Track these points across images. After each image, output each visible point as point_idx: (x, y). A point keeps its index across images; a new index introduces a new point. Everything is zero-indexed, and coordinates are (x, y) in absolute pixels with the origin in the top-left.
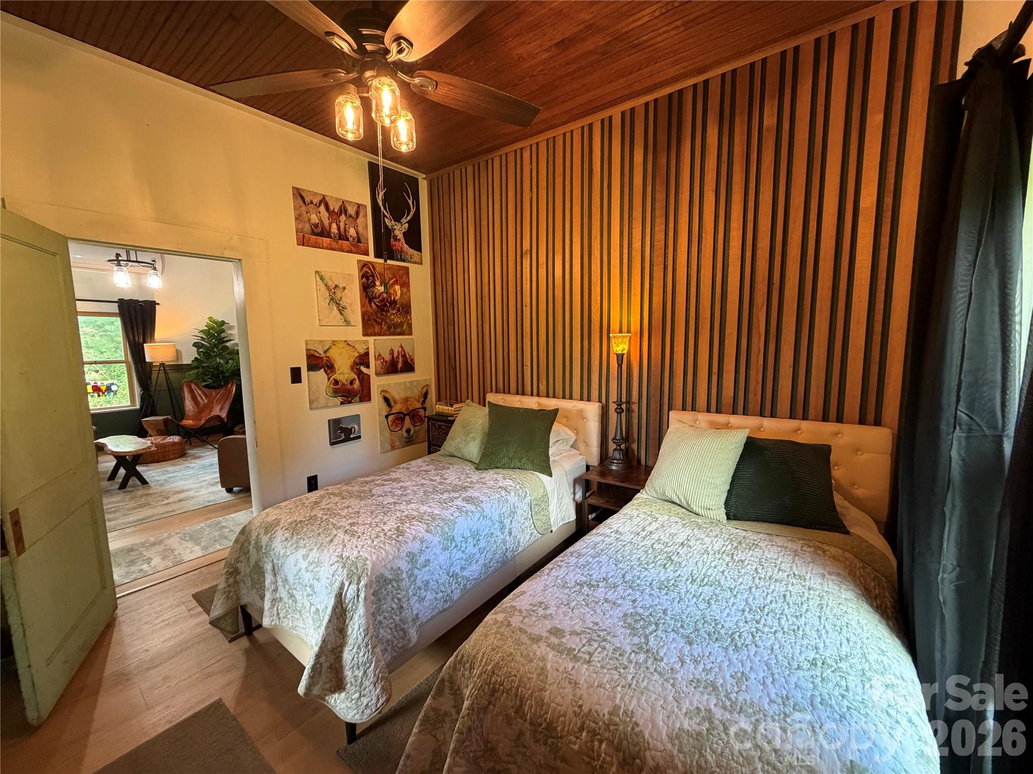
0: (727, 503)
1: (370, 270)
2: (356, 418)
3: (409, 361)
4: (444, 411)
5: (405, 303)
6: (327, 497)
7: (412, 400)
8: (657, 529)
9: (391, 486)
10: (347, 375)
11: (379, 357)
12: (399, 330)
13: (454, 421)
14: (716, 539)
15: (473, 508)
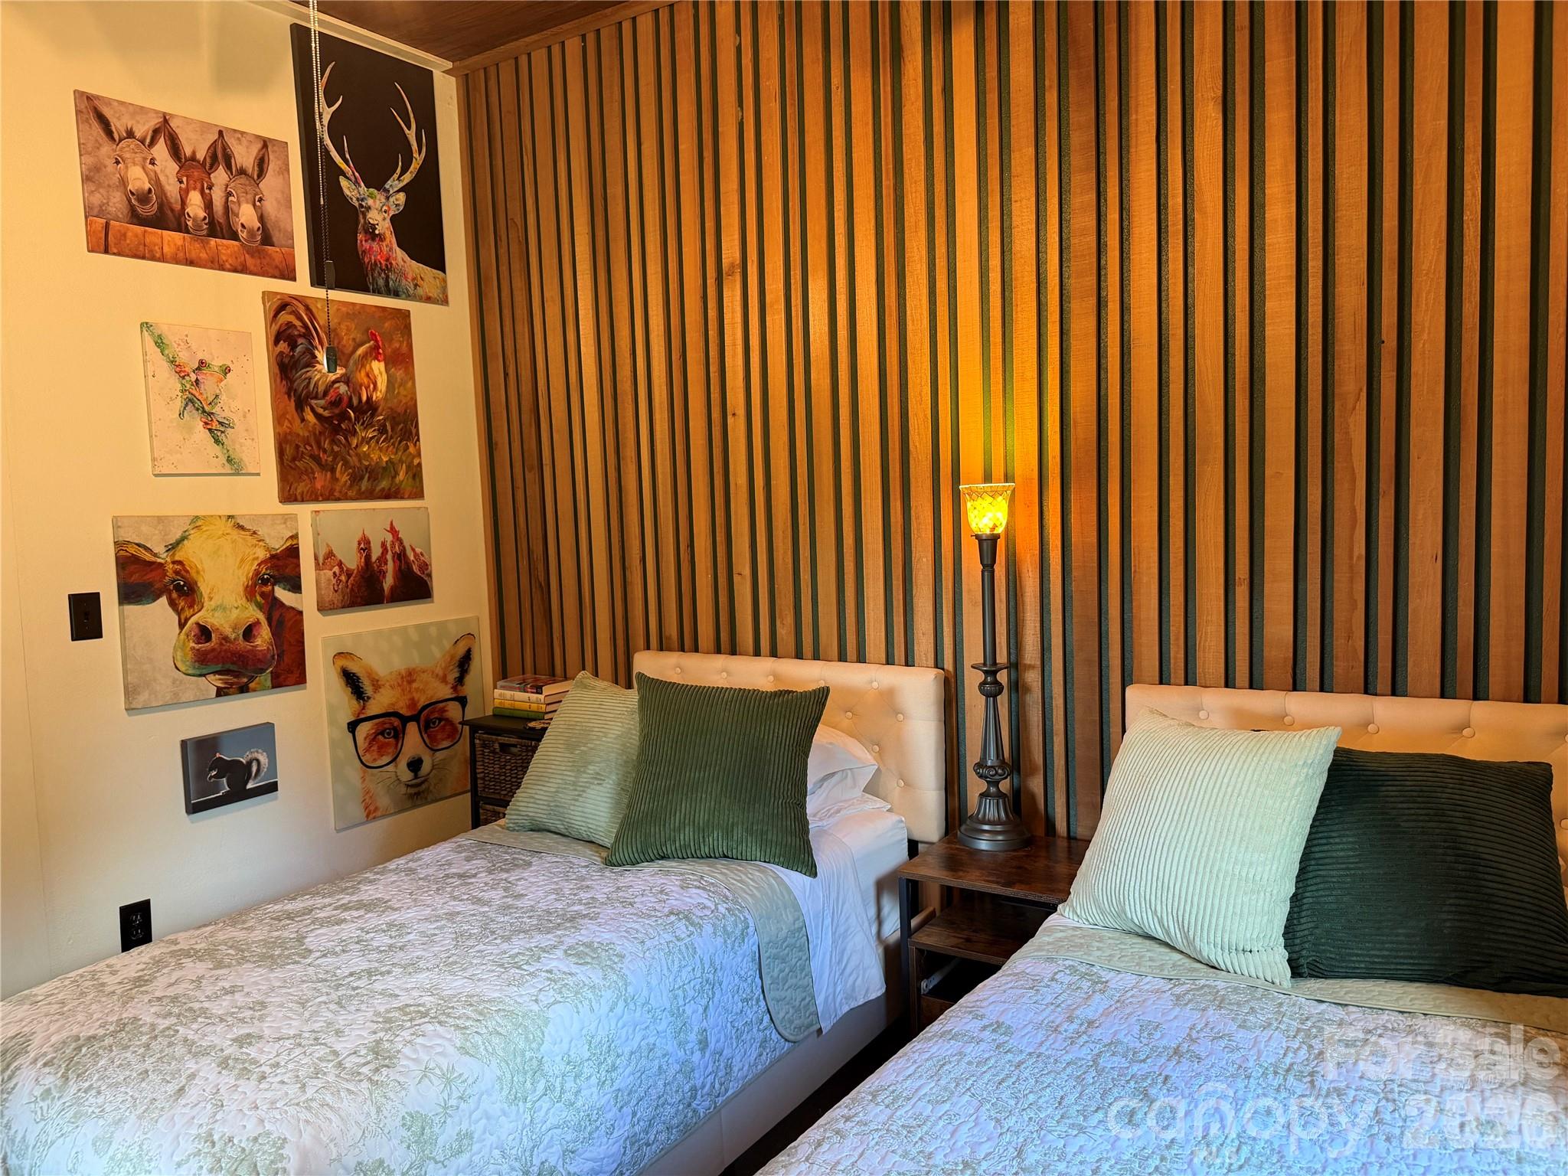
0: (1290, 933)
1: (300, 318)
2: (263, 734)
3: (415, 568)
4: (518, 705)
5: (400, 410)
6: (173, 962)
7: (424, 676)
8: (1106, 1013)
9: (360, 923)
10: (235, 613)
11: (327, 559)
12: (384, 484)
13: (544, 729)
14: (1267, 1033)
15: (596, 976)
